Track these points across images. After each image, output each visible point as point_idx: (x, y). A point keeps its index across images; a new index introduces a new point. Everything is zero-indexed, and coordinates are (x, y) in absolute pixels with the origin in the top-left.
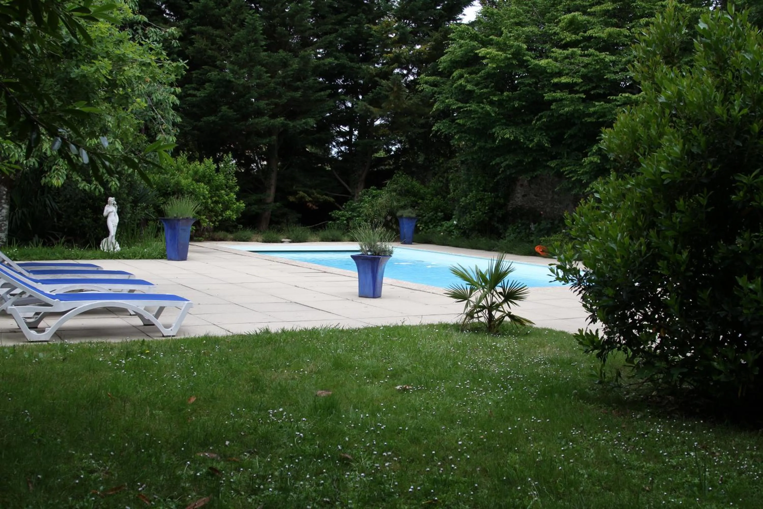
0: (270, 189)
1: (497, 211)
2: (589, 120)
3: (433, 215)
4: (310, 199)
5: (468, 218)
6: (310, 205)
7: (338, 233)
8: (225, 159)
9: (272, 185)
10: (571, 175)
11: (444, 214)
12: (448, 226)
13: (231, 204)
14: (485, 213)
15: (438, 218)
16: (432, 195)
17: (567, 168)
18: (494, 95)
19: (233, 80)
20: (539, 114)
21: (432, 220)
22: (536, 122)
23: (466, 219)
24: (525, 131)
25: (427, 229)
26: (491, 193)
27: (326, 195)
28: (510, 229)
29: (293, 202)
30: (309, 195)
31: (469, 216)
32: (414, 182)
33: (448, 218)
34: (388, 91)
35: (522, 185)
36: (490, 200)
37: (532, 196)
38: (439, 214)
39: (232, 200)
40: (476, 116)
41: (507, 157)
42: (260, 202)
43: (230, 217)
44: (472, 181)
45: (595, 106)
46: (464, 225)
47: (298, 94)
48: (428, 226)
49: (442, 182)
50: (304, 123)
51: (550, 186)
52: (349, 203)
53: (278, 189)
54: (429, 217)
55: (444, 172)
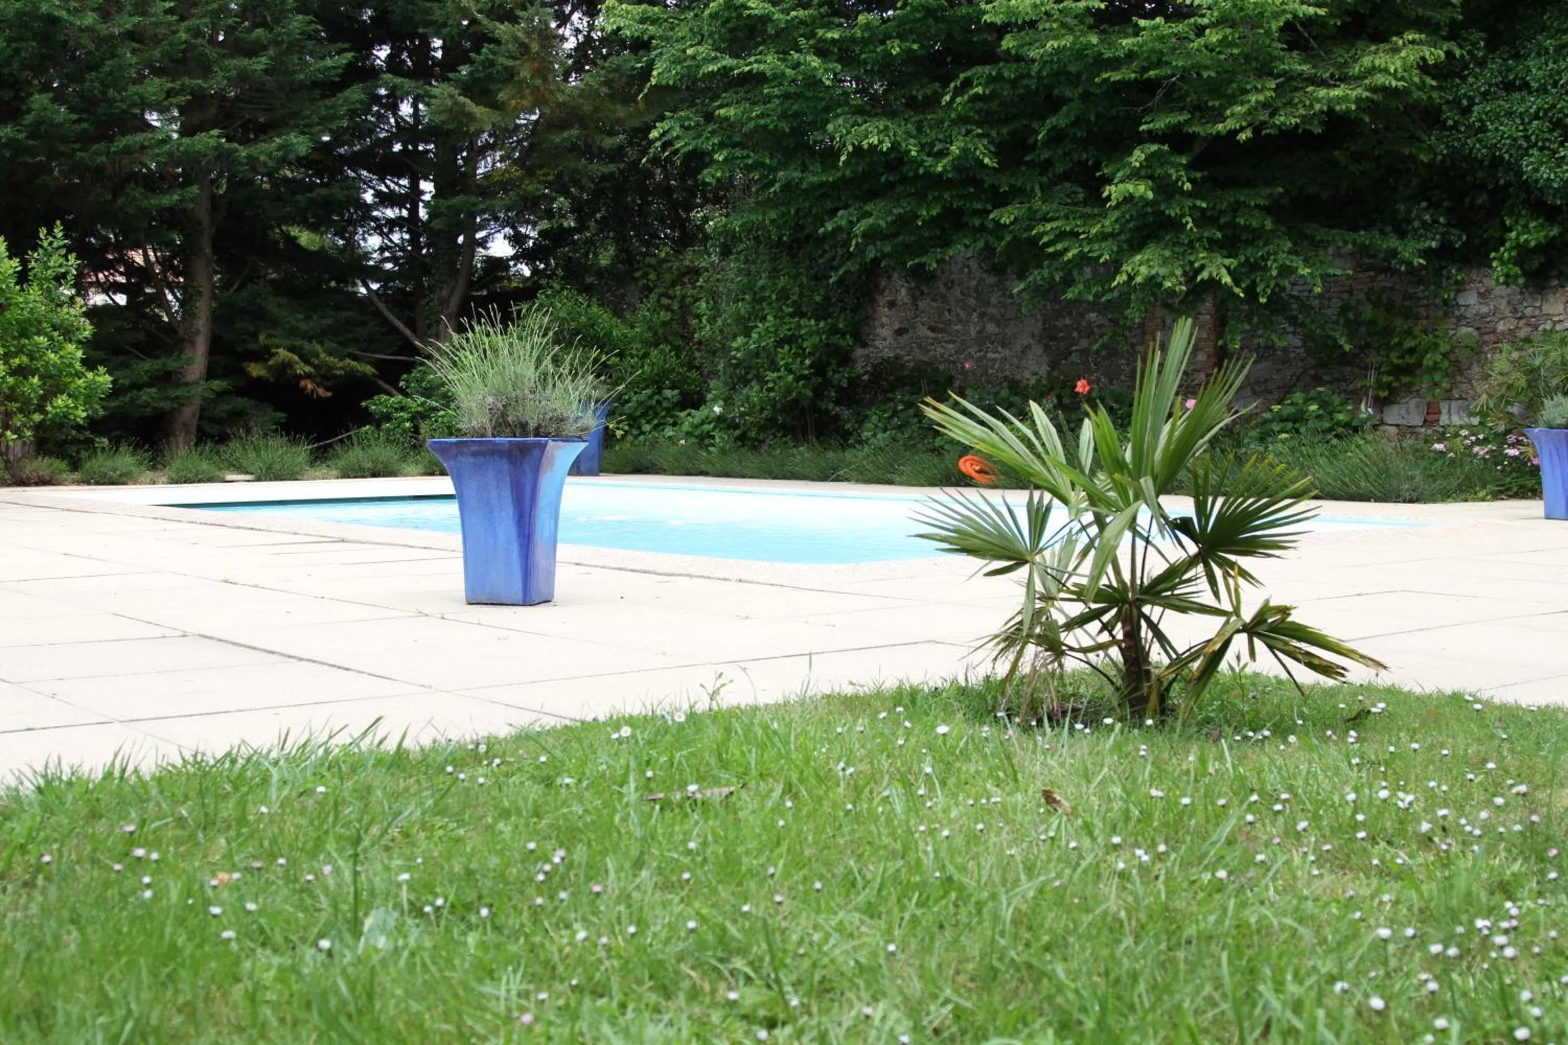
0: (193, 343)
1: (835, 372)
2: (1115, 77)
3: (650, 397)
4: (308, 369)
5: (753, 392)
6: (310, 386)
7: (387, 453)
8: (45, 244)
9: (198, 331)
10: (1059, 247)
11: (681, 393)
12: (697, 421)
13: (70, 375)
14: (803, 377)
15: (665, 404)
16: (645, 342)
17: (1049, 226)
18: (829, 26)
19: (63, 14)
20: (962, 76)
21: (648, 412)
22: (953, 99)
23: (748, 397)
24: (919, 129)
25: (636, 437)
26: (818, 320)
27: (354, 357)
28: (874, 419)
29: (259, 378)
30: (306, 360)
31: (757, 388)
32: (595, 309)
33: (693, 401)
34: (515, 59)
35: (892, 304)
36: (816, 339)
37: (924, 331)
38: (668, 393)
39: (71, 365)
40: (776, 91)
41: (867, 208)
42: (166, 379)
43: (65, 416)
44: (763, 288)
45: (1137, 31)
46: (742, 415)
47: (259, 64)
48: (639, 428)
49: (668, 308)
50: (280, 148)
51: (972, 301)
52: (415, 373)
53: (216, 347)
54: (640, 404)
55: (673, 284)
